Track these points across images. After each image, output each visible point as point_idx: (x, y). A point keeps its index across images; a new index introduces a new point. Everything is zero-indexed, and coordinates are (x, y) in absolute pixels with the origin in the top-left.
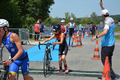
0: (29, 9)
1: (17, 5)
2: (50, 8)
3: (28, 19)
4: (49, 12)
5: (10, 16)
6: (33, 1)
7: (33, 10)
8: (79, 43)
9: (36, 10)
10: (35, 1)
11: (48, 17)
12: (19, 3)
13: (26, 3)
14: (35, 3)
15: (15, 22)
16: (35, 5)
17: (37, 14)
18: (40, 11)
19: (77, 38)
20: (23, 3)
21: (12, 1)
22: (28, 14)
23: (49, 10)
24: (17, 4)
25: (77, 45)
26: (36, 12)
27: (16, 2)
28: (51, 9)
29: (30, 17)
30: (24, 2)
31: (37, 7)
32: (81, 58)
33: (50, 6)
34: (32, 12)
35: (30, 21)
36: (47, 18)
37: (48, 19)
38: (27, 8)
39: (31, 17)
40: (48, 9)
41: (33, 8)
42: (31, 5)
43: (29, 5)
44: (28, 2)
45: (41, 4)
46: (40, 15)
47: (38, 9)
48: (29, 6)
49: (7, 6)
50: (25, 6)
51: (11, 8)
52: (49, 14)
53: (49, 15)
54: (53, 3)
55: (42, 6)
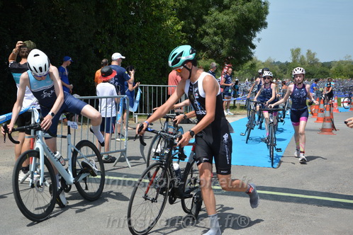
0: (206, 40)
1: (179, 31)
2: (255, 36)
3: (202, 63)
4: (254, 47)
5: (163, 57)
6: (216, 22)
7: (215, 42)
8: (328, 125)
9: (222, 42)
10: (221, 21)
11: (251, 58)
12: (183, 27)
13: (201, 26)
14: (221, 27)
16: (220, 31)
17: (223, 52)
18: (232, 44)
19: (323, 112)
20: (194, 26)
21: (169, 23)
22: (204, 51)
23: (253, 42)
24: (180, 28)
25: (323, 130)
26: (222, 47)
28: (259, 40)
29: (206, 59)
30: (195, 24)
31: (225, 36)
32: (333, 163)
33: (257, 33)
34: (213, 47)
36: (246, 61)
37: (250, 63)
38: (202, 36)
39: (209, 58)
40: (251, 39)
41: (216, 38)
42: (210, 31)
43: (207, 30)
44: (204, 22)
45: (235, 27)
46: (229, 54)
47: (227, 40)
48: (207, 34)
49: (156, 34)
50: (197, 33)
51: (167, 39)
52: (253, 51)
53: (252, 53)
54: (265, 25)
55: (237, 34)
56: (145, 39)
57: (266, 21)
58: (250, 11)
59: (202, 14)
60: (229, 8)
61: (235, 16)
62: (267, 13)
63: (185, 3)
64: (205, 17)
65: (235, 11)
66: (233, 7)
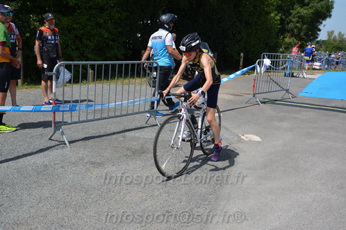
0: (291, 25)
2: (322, 23)
3: (287, 40)
4: (320, 30)
6: (298, 14)
7: (296, 27)
9: (301, 27)
10: (302, 14)
12: (280, 17)
13: (288, 17)
14: (301, 17)
15: (272, 44)
16: (300, 20)
18: (308, 30)
21: (272, 15)
22: (288, 32)
23: (320, 27)
26: (300, 30)
27: (276, 15)
29: (290, 37)
31: (304, 24)
35: (290, 44)
36: (314, 39)
38: (288, 23)
40: (318, 25)
41: (298, 25)
42: (294, 20)
43: (292, 19)
44: (291, 14)
45: (311, 18)
46: (305, 35)
47: (305, 26)
48: (291, 21)
50: (285, 21)
53: (318, 34)
54: (330, 16)
55: (311, 22)
56: (259, 25)
57: (331, 13)
58: (322, 7)
59: (290, 9)
60: (308, 5)
61: (312, 11)
62: (333, 8)
63: (280, 2)
64: (291, 11)
65: (311, 8)
66: (311, 4)
